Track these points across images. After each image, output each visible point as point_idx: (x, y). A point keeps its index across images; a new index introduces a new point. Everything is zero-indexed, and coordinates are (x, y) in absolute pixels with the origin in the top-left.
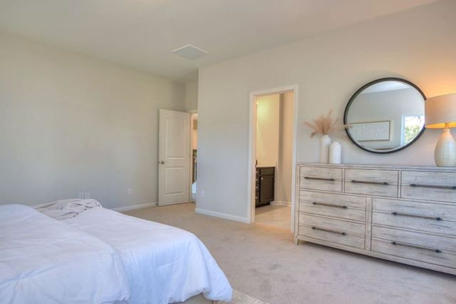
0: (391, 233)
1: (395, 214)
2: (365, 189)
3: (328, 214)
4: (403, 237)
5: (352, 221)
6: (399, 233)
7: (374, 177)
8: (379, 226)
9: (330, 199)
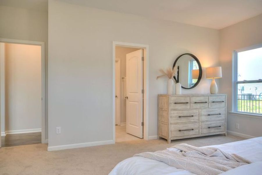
0: (207, 124)
1: (209, 115)
2: (198, 106)
3: (184, 121)
4: (210, 124)
5: (195, 122)
6: (209, 123)
7: (201, 100)
8: (203, 122)
9: (186, 113)
